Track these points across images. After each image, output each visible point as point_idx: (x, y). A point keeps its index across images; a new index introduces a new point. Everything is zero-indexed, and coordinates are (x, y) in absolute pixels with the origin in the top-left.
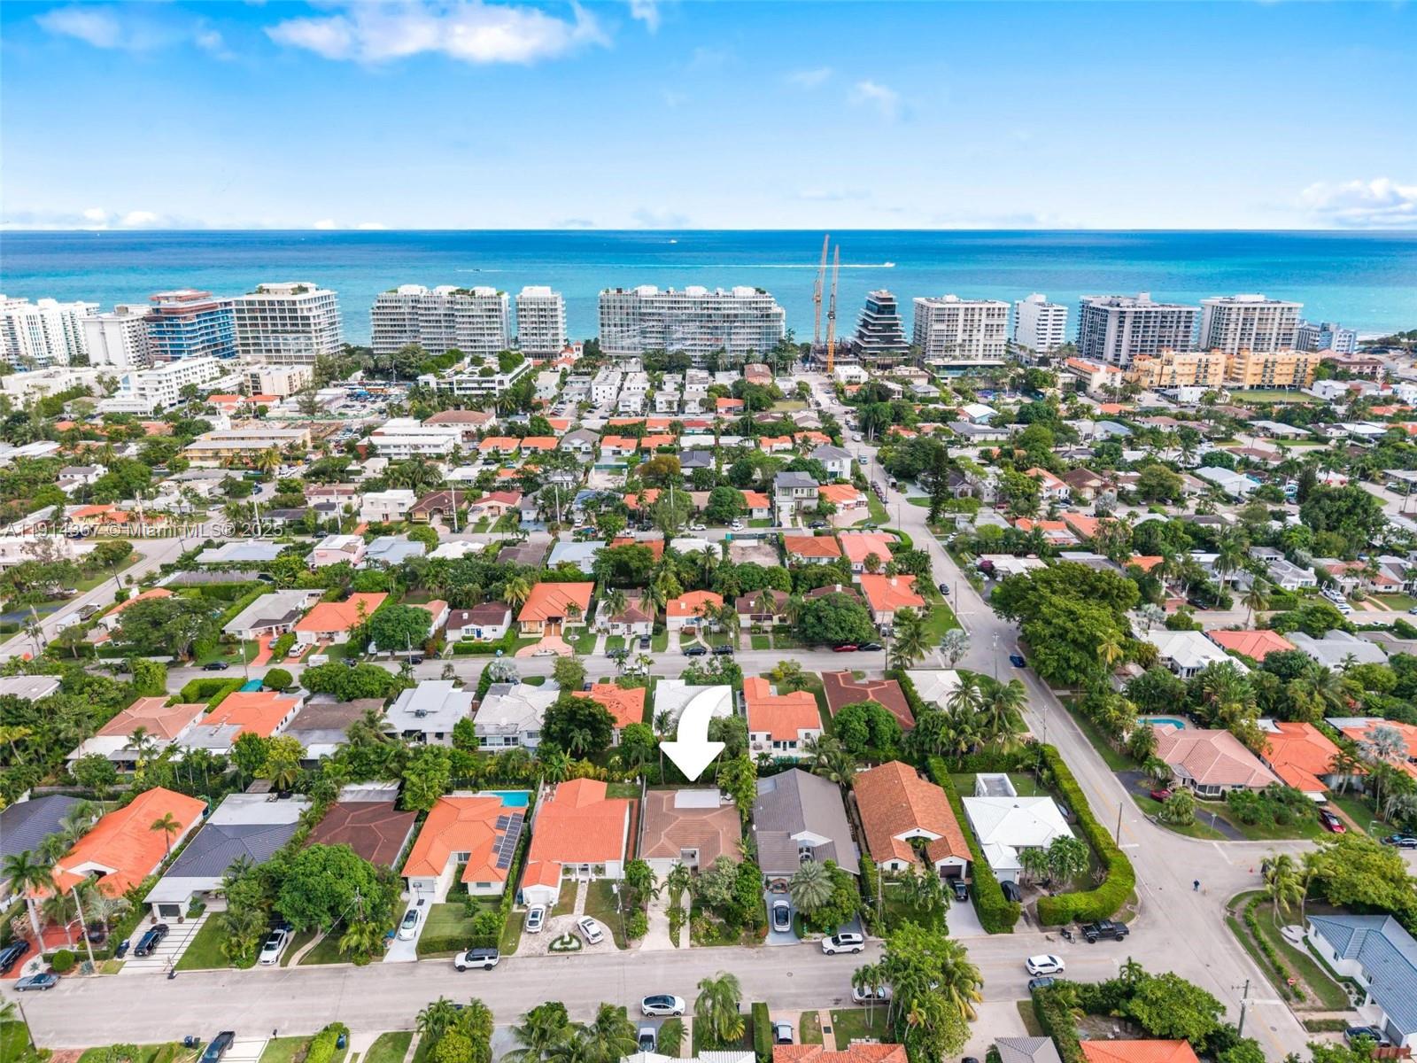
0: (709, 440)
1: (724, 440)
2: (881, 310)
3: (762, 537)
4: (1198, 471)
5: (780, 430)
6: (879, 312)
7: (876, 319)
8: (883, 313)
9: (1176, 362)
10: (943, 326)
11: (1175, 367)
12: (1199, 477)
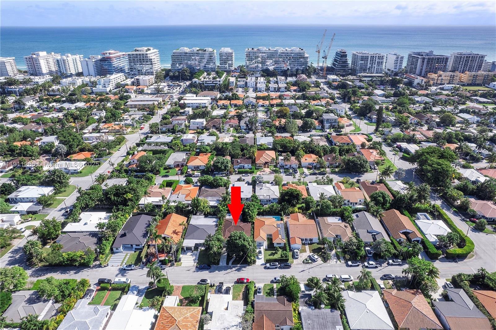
0: (292, 101)
1: (298, 101)
2: (342, 56)
3: (321, 136)
4: (459, 115)
5: (316, 98)
6: (341, 57)
7: (340, 59)
8: (343, 57)
9: (443, 76)
10: (363, 62)
11: (443, 77)
12: (459, 117)
